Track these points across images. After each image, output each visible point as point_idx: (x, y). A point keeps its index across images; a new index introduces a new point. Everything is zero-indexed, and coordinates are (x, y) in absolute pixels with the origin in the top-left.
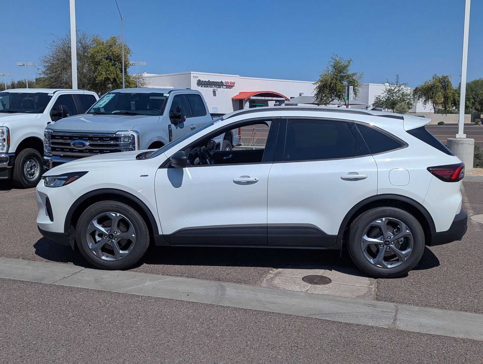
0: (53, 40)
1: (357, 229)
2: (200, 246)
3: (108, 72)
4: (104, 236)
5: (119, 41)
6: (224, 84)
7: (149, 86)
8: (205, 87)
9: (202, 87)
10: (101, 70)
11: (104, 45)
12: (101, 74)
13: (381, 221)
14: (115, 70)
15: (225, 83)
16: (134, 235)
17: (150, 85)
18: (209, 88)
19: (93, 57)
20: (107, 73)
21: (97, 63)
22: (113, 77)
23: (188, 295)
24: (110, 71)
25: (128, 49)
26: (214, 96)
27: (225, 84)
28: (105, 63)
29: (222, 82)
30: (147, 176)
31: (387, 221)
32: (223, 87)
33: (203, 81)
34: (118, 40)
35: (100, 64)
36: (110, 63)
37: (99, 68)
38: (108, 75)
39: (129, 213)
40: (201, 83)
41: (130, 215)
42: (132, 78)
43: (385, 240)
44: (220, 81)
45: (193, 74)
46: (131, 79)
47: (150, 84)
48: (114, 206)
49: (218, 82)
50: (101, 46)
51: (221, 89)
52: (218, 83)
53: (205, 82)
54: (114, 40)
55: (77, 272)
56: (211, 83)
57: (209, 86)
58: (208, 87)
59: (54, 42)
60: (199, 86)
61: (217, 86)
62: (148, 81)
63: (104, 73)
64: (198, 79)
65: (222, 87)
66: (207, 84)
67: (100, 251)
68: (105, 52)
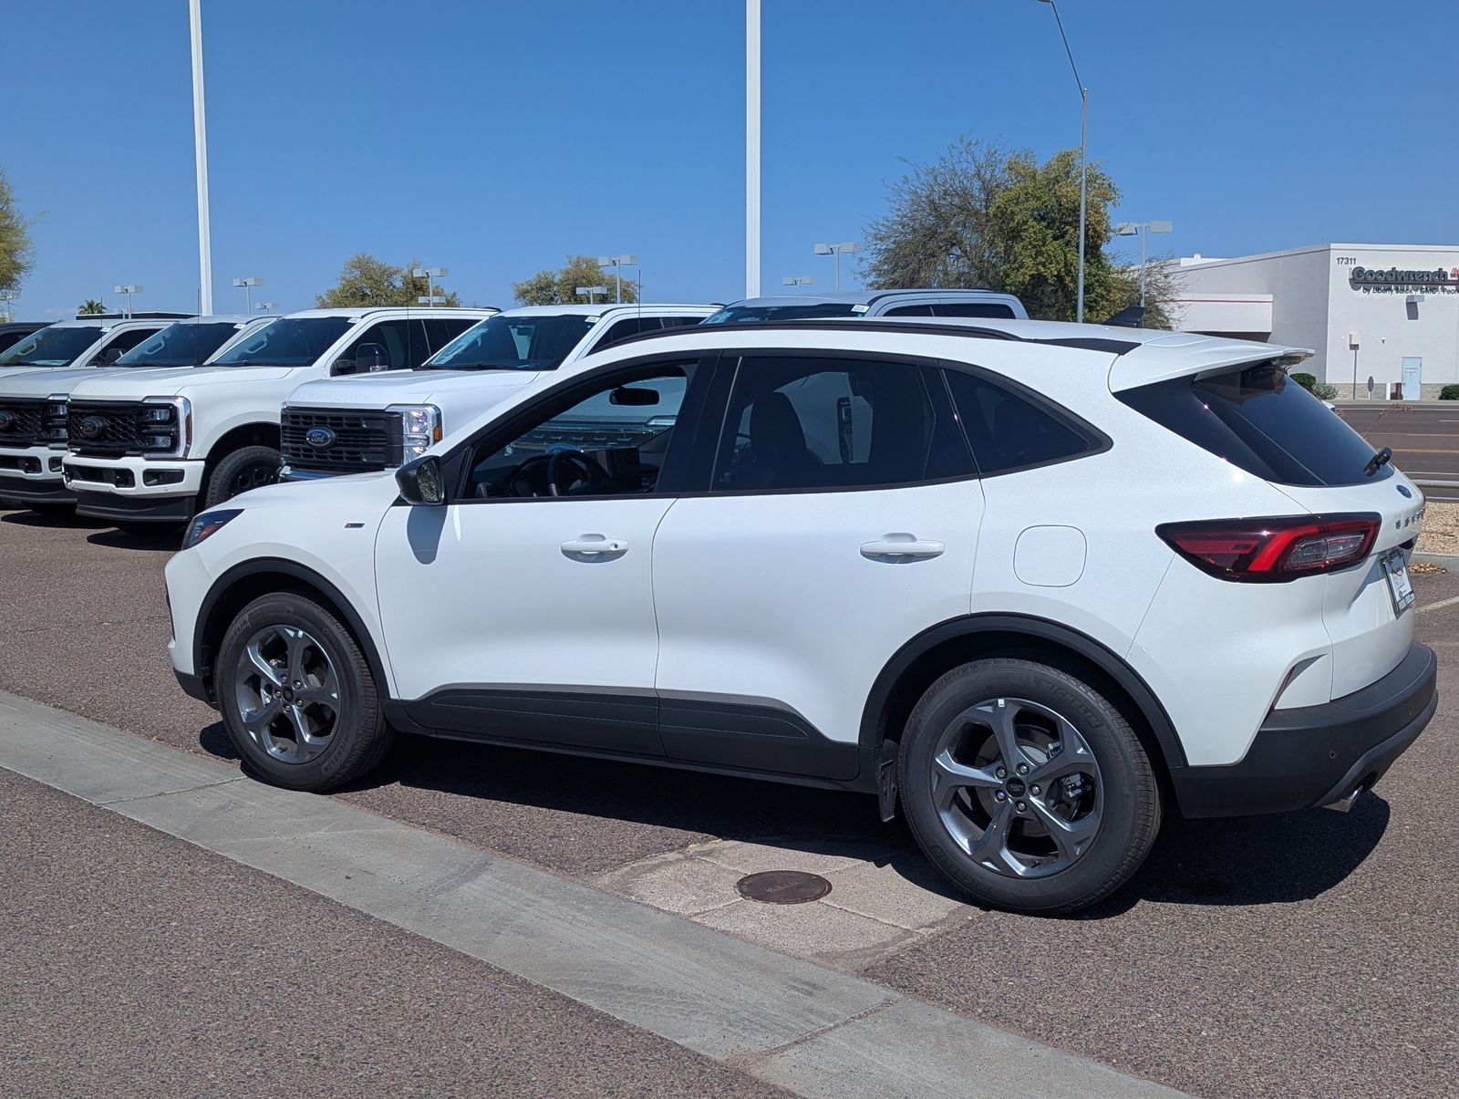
0: (904, 177)
1: (916, 729)
2: (498, 744)
3: (1041, 259)
4: (273, 690)
5: (1081, 166)
6: (1449, 278)
7: (1181, 294)
8: (1378, 290)
9: (1368, 290)
10: (1020, 254)
11: (1038, 178)
12: (1022, 265)
13: (994, 710)
14: (1064, 251)
15: (1452, 275)
16: (335, 695)
17: (1187, 292)
18: (1394, 292)
19: (1004, 215)
20: (1038, 260)
21: (1014, 235)
22: (1056, 273)
23: (347, 878)
24: (1046, 256)
25: (1109, 185)
26: (1409, 318)
27: (1453, 278)
28: (1035, 232)
29: (1441, 274)
30: (360, 525)
31: (1016, 710)
32: (1445, 287)
33: (1371, 273)
34: (1076, 162)
35: (1021, 236)
36: (1049, 231)
37: (1016, 248)
38: (1040, 267)
39: (322, 631)
40: (1363, 277)
41: (326, 635)
42: (1117, 272)
43: (1010, 776)
44: (1433, 269)
45: (1338, 250)
46: (1114, 276)
47: (1184, 290)
48: (291, 609)
49: (1428, 274)
50: (1030, 184)
51: (1439, 294)
52: (1428, 276)
53: (1381, 273)
54: (1066, 162)
55: (207, 786)
56: (1400, 279)
57: (1393, 287)
58: (1390, 289)
59: (906, 180)
60: (1358, 289)
61: (1424, 287)
62: (1180, 281)
63: (1029, 262)
64: (1353, 267)
65: (1440, 287)
66: (1387, 282)
67: (266, 733)
68: (1039, 199)
